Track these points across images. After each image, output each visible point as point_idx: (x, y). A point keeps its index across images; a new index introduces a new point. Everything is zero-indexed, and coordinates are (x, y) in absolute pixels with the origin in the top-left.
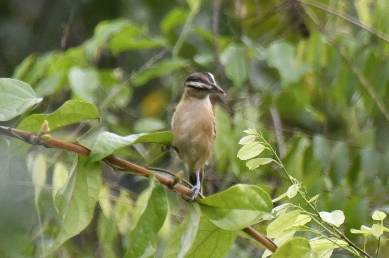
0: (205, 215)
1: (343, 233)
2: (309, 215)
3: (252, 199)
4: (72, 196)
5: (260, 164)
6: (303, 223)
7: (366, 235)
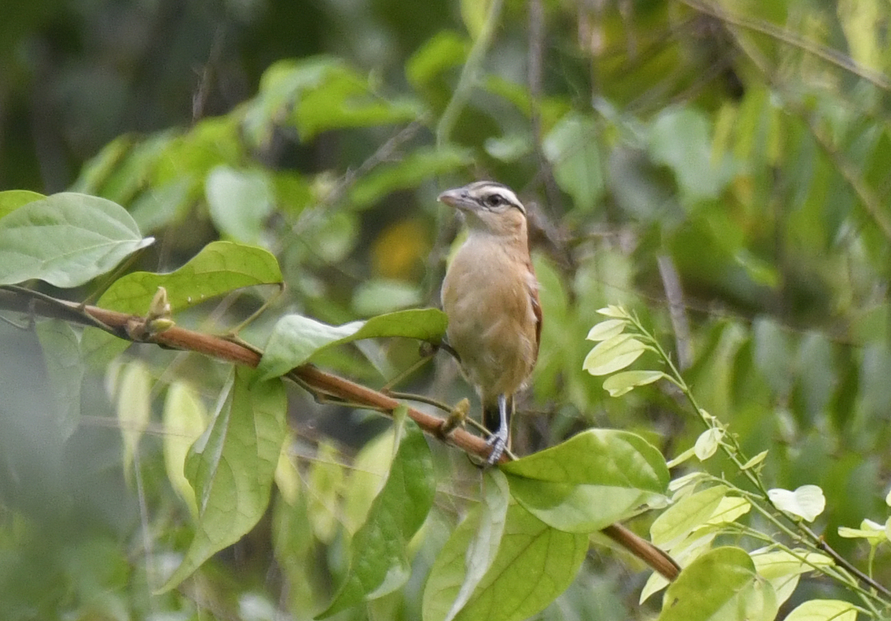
0: (519, 499)
1: (822, 536)
2: (744, 497)
3: (624, 463)
4: (222, 457)
5: (633, 384)
6: (731, 517)
7: (872, 542)
